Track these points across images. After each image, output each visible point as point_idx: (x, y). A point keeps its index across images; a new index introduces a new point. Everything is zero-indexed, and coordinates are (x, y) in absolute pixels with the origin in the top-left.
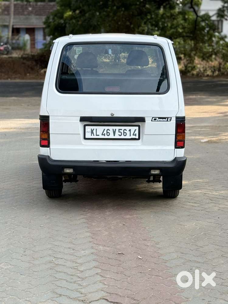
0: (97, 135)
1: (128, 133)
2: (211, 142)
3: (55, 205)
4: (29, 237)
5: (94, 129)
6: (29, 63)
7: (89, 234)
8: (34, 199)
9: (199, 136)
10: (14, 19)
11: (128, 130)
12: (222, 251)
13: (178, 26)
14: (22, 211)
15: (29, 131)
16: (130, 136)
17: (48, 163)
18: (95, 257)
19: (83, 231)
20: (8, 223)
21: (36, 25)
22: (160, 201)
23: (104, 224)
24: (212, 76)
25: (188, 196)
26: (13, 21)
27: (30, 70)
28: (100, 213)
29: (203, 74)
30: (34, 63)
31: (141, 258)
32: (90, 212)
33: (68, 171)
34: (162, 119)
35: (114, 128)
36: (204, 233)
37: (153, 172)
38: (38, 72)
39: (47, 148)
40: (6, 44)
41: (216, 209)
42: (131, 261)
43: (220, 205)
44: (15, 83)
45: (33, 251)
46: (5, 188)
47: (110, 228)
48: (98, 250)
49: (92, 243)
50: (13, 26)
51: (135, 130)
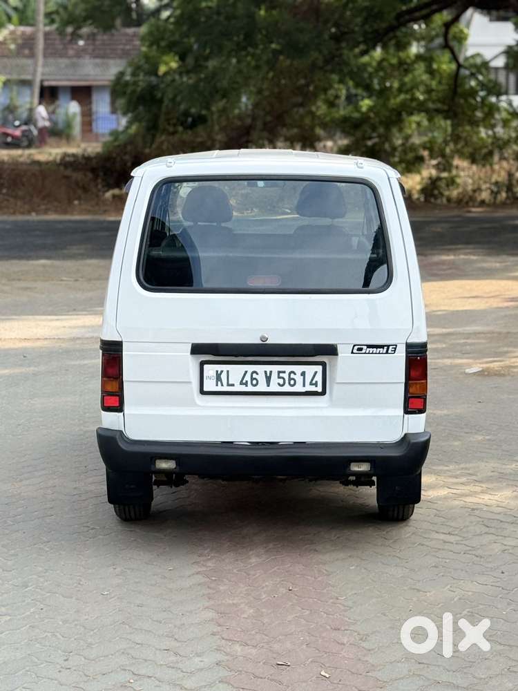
0: (228, 385)
1: (299, 379)
2: (489, 372)
3: (135, 540)
4: (76, 622)
5: (222, 371)
6: (78, 176)
7: (211, 614)
8: (88, 524)
9: (461, 358)
10: (44, 65)
11: (299, 373)
12: (510, 659)
13: (415, 86)
14: (60, 554)
15: (78, 346)
16: (304, 385)
17: (119, 446)
18: (223, 673)
19: (198, 606)
20: (30, 584)
21: (95, 80)
22: (371, 529)
23: (246, 588)
24: (494, 205)
25: (435, 516)
26: (43, 70)
27: (80, 192)
28: (237, 560)
29: (472, 199)
30: (90, 175)
31: (328, 676)
32: (214, 557)
33: (164, 465)
34: (375, 349)
35: (268, 368)
36: (469, 612)
37: (355, 468)
38: (97, 196)
39: (116, 413)
40: (26, 123)
41: (497, 548)
42: (304, 684)
43: (507, 539)
44: (47, 222)
45: (85, 658)
46: (22, 494)
47: (258, 599)
48: (232, 656)
49: (218, 637)
50: (42, 81)
51: (316, 373)
